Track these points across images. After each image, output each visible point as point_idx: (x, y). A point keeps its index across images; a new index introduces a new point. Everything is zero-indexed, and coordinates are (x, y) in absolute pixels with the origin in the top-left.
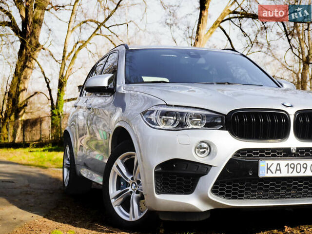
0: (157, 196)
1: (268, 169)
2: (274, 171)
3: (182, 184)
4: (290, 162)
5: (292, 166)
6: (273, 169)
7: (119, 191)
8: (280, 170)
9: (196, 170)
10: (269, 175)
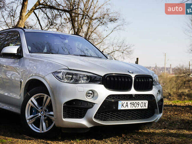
0: (64, 120)
1: (122, 105)
2: (125, 106)
3: (78, 113)
4: (132, 102)
5: (133, 104)
6: (125, 105)
7: (32, 116)
8: (127, 106)
9: (86, 105)
10: (123, 108)
